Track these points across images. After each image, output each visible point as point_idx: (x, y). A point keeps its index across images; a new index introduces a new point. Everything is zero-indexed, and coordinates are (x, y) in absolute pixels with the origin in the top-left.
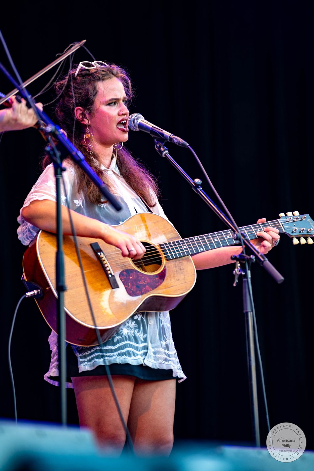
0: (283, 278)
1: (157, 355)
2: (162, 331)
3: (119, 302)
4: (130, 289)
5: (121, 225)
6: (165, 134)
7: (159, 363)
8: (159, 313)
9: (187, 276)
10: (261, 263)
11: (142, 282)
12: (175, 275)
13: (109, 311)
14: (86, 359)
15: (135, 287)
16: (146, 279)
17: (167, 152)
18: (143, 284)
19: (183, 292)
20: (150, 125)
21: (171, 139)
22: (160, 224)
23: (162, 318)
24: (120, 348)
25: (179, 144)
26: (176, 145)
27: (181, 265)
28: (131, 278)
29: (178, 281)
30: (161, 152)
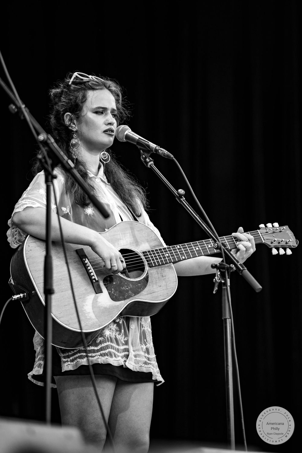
0: (261, 287)
1: (137, 358)
2: (143, 336)
3: (102, 307)
4: (113, 294)
5: (107, 232)
6: (151, 145)
7: (139, 366)
8: (141, 318)
9: (169, 283)
10: (241, 272)
11: (125, 287)
12: (157, 282)
13: (92, 315)
14: (69, 359)
15: (118, 292)
16: (129, 284)
17: (152, 162)
18: (126, 289)
19: (164, 298)
20: (137, 136)
21: (156, 150)
22: (144, 232)
23: (143, 323)
24: (102, 349)
25: (164, 155)
26: (161, 156)
27: (163, 272)
28: (114, 283)
29: (160, 288)
30: (147, 163)
